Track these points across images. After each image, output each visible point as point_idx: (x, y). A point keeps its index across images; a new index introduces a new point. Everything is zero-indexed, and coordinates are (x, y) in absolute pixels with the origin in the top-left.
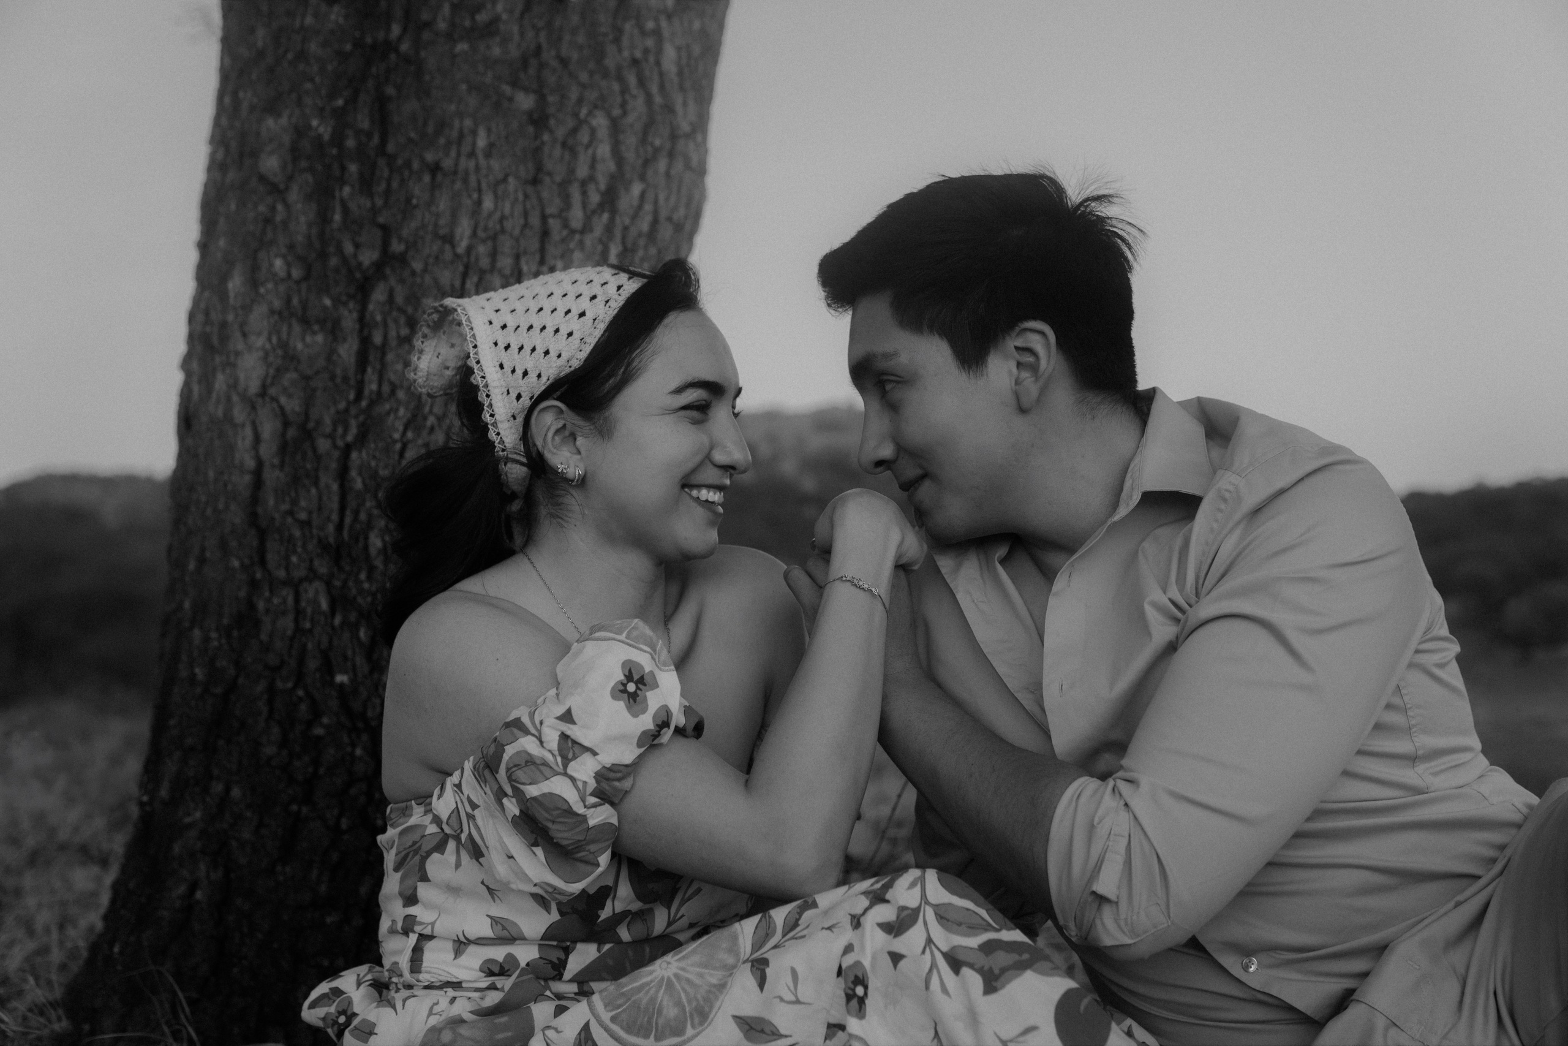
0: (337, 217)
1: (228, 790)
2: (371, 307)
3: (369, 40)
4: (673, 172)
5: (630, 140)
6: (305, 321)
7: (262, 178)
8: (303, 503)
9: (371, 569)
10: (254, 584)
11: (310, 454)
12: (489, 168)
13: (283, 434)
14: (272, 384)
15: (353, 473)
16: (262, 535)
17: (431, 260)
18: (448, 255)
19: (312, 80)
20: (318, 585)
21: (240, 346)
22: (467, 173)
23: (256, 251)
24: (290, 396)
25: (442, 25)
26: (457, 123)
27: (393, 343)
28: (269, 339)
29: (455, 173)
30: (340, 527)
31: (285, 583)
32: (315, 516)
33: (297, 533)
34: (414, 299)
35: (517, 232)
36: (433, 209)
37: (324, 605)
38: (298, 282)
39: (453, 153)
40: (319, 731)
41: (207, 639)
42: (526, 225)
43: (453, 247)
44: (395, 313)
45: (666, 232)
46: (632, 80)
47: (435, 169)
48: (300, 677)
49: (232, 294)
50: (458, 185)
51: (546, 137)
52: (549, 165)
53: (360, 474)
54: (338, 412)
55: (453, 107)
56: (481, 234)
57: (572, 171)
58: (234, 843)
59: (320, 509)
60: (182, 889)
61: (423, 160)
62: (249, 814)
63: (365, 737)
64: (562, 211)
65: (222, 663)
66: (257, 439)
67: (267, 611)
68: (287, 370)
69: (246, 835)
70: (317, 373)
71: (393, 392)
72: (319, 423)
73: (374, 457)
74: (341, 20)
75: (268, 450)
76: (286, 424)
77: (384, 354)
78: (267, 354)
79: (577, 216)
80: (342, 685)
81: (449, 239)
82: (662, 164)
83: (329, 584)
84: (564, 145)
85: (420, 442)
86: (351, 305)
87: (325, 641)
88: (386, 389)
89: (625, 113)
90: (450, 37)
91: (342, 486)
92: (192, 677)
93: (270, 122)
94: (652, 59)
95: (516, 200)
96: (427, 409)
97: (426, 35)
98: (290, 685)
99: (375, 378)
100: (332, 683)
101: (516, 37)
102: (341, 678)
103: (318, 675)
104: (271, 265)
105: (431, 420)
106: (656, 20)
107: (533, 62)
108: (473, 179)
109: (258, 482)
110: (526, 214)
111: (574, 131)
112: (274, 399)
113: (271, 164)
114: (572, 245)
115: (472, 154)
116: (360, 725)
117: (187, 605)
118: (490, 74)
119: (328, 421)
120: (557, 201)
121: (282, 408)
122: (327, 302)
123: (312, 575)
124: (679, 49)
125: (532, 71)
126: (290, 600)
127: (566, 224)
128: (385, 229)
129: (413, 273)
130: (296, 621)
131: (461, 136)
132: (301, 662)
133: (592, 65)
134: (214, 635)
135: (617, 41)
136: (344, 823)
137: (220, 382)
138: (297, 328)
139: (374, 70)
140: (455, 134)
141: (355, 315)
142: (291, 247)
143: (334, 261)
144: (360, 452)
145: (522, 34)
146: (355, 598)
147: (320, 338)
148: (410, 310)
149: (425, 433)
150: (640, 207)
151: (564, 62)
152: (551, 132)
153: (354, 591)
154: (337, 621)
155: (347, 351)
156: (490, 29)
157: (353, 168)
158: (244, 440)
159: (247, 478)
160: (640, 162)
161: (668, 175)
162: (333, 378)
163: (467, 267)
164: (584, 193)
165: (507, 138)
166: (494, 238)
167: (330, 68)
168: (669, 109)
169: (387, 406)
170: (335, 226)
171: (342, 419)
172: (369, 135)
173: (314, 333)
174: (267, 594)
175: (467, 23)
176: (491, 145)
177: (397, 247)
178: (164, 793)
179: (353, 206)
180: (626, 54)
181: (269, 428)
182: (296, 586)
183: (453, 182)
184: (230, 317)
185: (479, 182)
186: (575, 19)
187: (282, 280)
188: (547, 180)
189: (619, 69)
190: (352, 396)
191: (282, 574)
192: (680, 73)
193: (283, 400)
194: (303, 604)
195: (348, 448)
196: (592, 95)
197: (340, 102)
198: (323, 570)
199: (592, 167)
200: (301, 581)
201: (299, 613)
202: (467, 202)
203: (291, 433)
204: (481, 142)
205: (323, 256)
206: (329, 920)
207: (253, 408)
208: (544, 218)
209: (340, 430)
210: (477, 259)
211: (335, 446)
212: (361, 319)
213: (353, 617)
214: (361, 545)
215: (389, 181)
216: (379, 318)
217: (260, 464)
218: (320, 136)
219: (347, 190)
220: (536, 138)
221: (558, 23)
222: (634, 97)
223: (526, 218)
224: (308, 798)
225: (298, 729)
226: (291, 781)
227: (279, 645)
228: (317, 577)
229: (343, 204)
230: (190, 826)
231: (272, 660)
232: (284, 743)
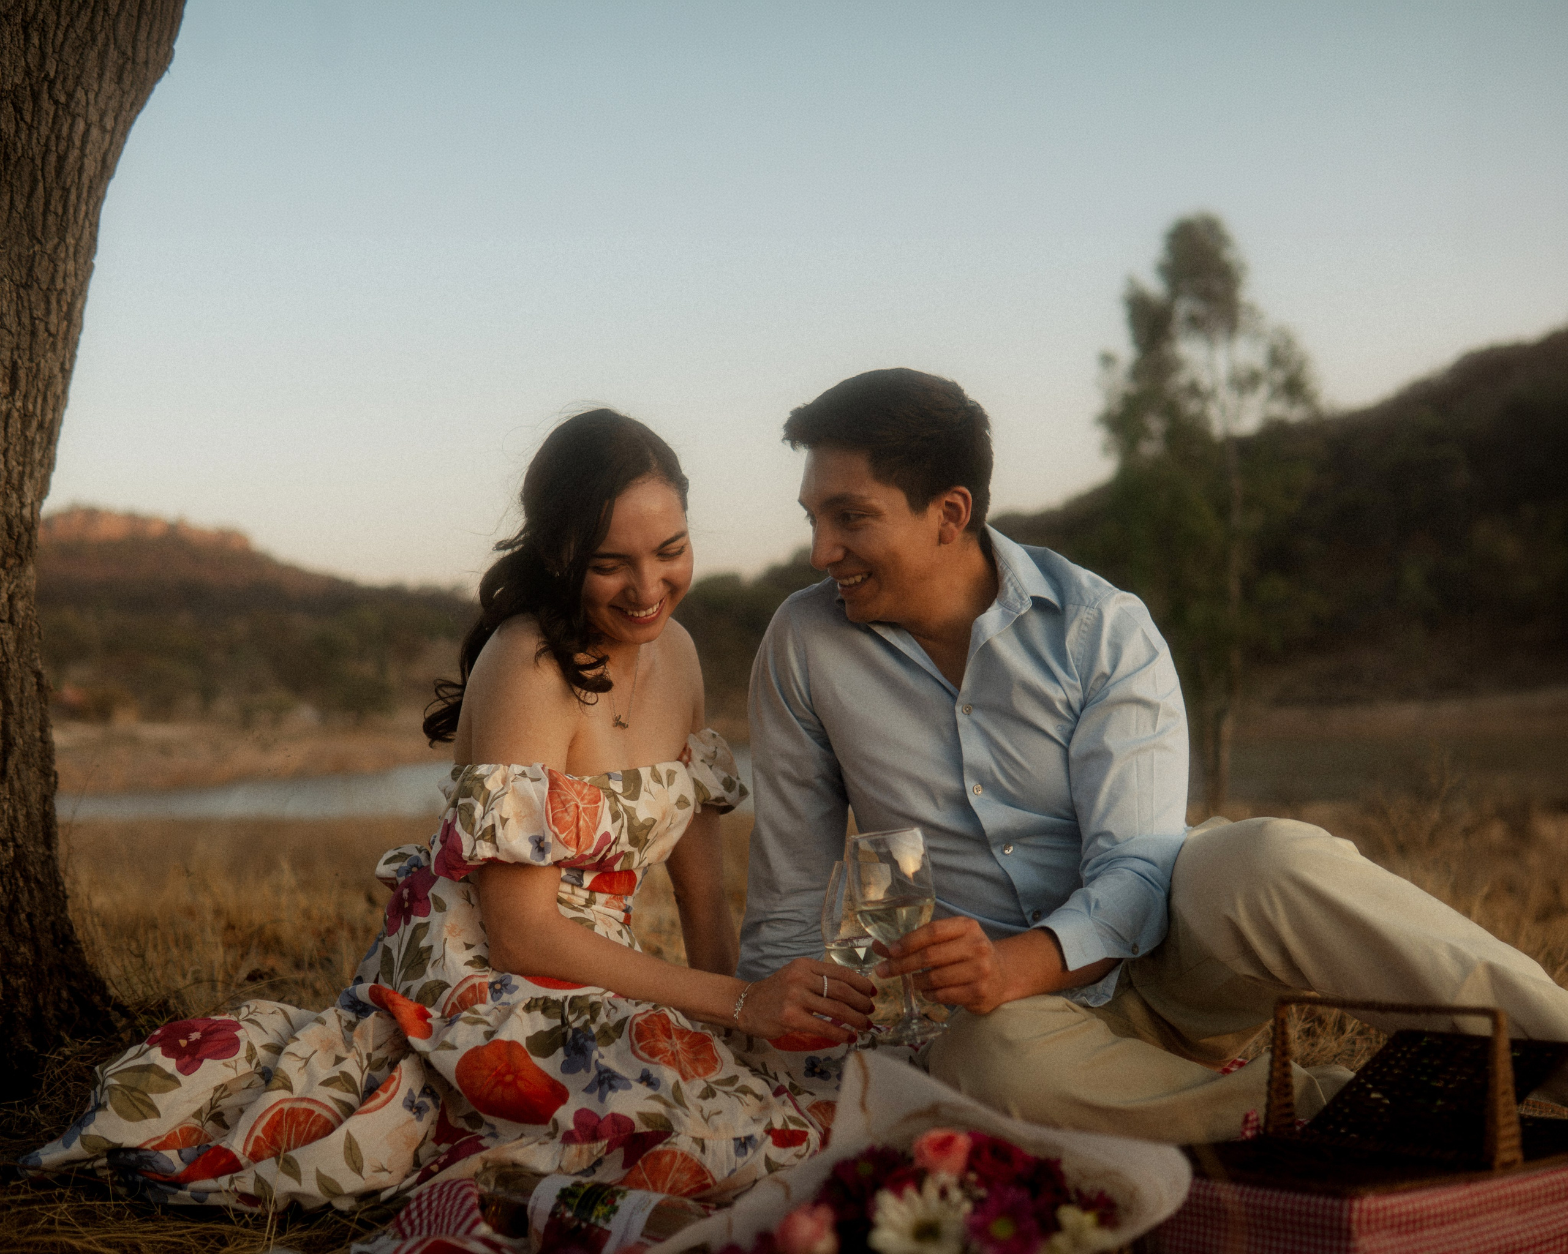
51: (37, 248)
52: (38, 271)
79: (53, 319)
95: (12, 300)
164: (59, 302)
188: (35, 285)
208: (33, 319)
223: (19, 318)
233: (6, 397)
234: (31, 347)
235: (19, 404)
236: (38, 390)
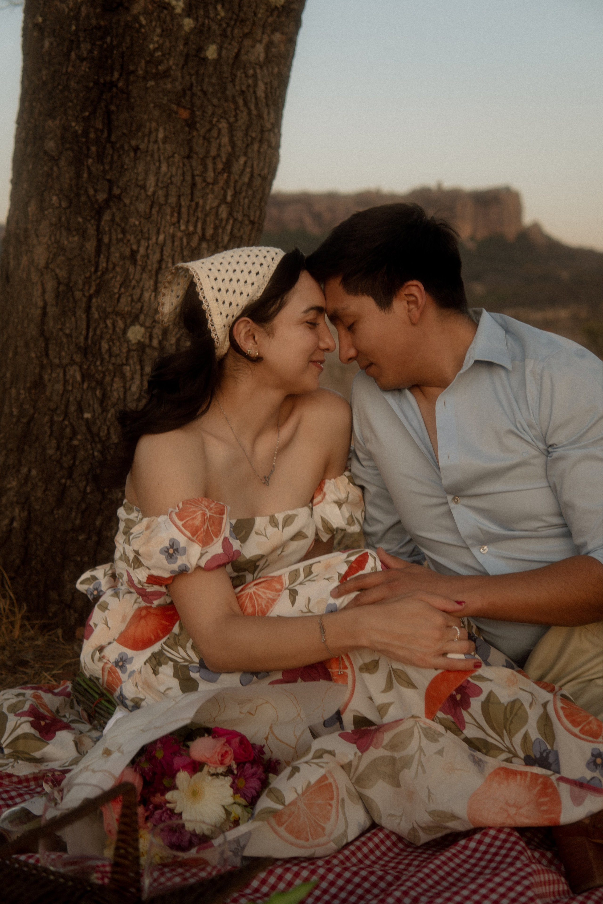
0: (85, 175)
1: (30, 471)
2: (103, 223)
3: (102, 81)
4: (262, 150)
5: (239, 134)
6: (68, 229)
7: (46, 152)
8: (68, 325)
9: (103, 360)
10: (42, 366)
11: (71, 298)
12: (165, 149)
13: (58, 288)
14: (51, 262)
15: (93, 310)
16: (47, 341)
17: (134, 198)
18: (143, 196)
19: (72, 101)
20: (76, 367)
21: (35, 242)
22: (153, 151)
23: (43, 192)
24: (61, 269)
25: (141, 72)
26: (148, 125)
27: (114, 242)
28: (50, 239)
29: (147, 151)
30: (86, 338)
31: (58, 366)
32: (74, 331)
33: (65, 340)
34: (125, 218)
35: (179, 184)
36: (135, 171)
37: (79, 378)
38: (65, 209)
39: (146, 141)
40: (75, 442)
41: (19, 394)
42: (184, 180)
43: (146, 191)
44: (115, 226)
45: (257, 182)
46: (241, 102)
47: (136, 149)
48: (66, 415)
49: (30, 214)
50: (149, 158)
51: (195, 133)
52: (196, 149)
53: (97, 310)
54: (86, 278)
55: (146, 117)
56: (160, 184)
57: (208, 152)
58: (33, 499)
59: (76, 328)
60: (7, 521)
61: (130, 145)
62: (40, 484)
63: (99, 446)
64: (203, 172)
65: (26, 406)
66: (44, 292)
67: (49, 380)
68: (59, 255)
69: (39, 494)
70: (75, 257)
71: (114, 268)
72: (76, 283)
73: (104, 301)
74: (87, 70)
75: (50, 297)
76: (59, 283)
77: (109, 249)
78: (49, 247)
79: (210, 175)
80: (87, 419)
81: (144, 187)
82: (256, 147)
83: (81, 367)
84: (204, 138)
85: (128, 294)
86: (93, 221)
87: (79, 396)
88: (111, 266)
89: (237, 120)
90: (145, 78)
91: (88, 316)
92: (11, 414)
93: (50, 122)
94: (251, 90)
95: (179, 166)
96: (131, 277)
97: (132, 78)
98: (61, 419)
99: (105, 260)
100: (82, 418)
101: (180, 79)
102: (87, 415)
103: (75, 414)
104: (51, 200)
105: (134, 283)
106: (254, 69)
107: (188, 93)
108: (156, 155)
109: (44, 314)
110: (184, 174)
111: (210, 130)
112: (53, 270)
113: (50, 145)
114: (208, 191)
115: (156, 142)
116: (97, 439)
117: (8, 375)
118: (166, 98)
119: (80, 282)
120: (200, 168)
121: (56, 275)
122: (80, 220)
123: (72, 362)
124: (266, 84)
125: (188, 98)
126: (61, 375)
127: (204, 181)
128: (110, 181)
129: (125, 205)
130: (64, 385)
131: (150, 132)
132: (67, 407)
133: (219, 95)
134: (22, 392)
135: (233, 81)
136: (88, 489)
137: (24, 260)
138: (64, 233)
139: (104, 97)
140: (147, 131)
141: (95, 227)
142: (61, 190)
143: (83, 198)
144: (97, 298)
145: (183, 78)
146: (94, 375)
147: (76, 238)
148: (123, 225)
149: (130, 289)
150: (244, 170)
151: (205, 93)
152: (197, 130)
153: (94, 371)
154: (85, 386)
155: (90, 246)
156: (166, 74)
157: (93, 149)
158: (37, 292)
159: (39, 311)
160: (244, 145)
161: (259, 151)
162: (83, 259)
163: (153, 202)
164: (214, 164)
165: (174, 134)
166: (167, 187)
167: (81, 95)
168: (260, 116)
169: (111, 275)
170: (84, 180)
171: (87, 281)
172: (102, 131)
173: (74, 236)
174: (49, 371)
175: (154, 71)
176: (166, 137)
177: (116, 191)
179: (92, 169)
180: (238, 88)
181: (50, 285)
182: (64, 368)
183: (146, 156)
184: (30, 226)
185: (159, 157)
186: (211, 69)
187: (57, 208)
188: (195, 156)
189: (234, 96)
190: (93, 270)
191: (57, 361)
192: (266, 97)
193: (57, 271)
194: (68, 377)
195: (91, 297)
196: (220, 111)
197: (87, 114)
198: (78, 360)
199: (219, 149)
200: (67, 365)
201: (66, 382)
202: (153, 167)
203: (62, 288)
204: (161, 135)
205: (78, 195)
206: (80, 538)
207: (42, 274)
208: (193, 176)
209: (87, 287)
210: (158, 198)
211: (84, 295)
212: (98, 230)
213: (93, 384)
214: (97, 347)
215: (112, 156)
216: (107, 229)
217: (45, 304)
218: (76, 132)
219: (90, 161)
220: (190, 133)
221: (202, 71)
222: (242, 112)
223: (184, 176)
224: (70, 476)
225: (65, 441)
226: (62, 467)
227: (55, 398)
228: (75, 363)
229: (89, 168)
230: (10, 489)
231: (52, 405)
232: (58, 448)
233: (174, 224)
234: (192, 194)
235: (183, 228)
236: (198, 218)
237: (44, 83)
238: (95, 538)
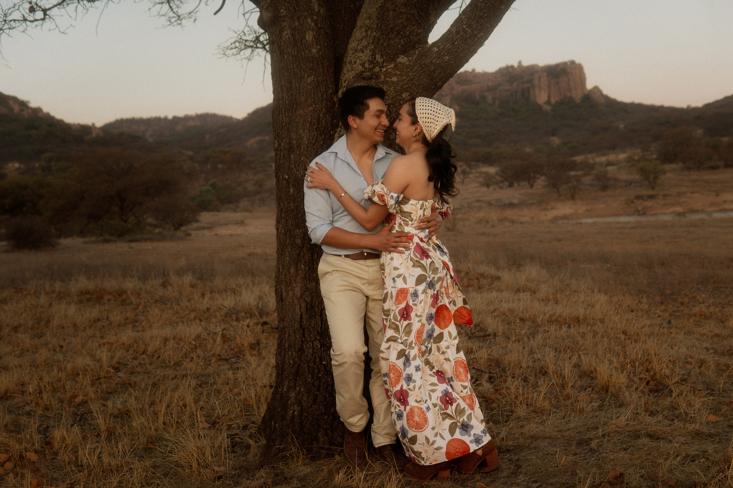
1: (300, 389)
6: (309, 280)
7: (296, 244)
8: (313, 323)
10: (302, 341)
11: (313, 311)
13: (307, 306)
14: (303, 295)
16: (304, 330)
21: (295, 285)
23: (297, 262)
28: (302, 284)
30: (321, 328)
31: (310, 341)
33: (312, 330)
37: (319, 347)
40: (320, 375)
41: (292, 354)
48: (315, 363)
58: (302, 401)
60: (292, 412)
62: (305, 394)
65: (296, 360)
66: (301, 308)
67: (306, 348)
68: (307, 291)
69: (305, 399)
70: (314, 292)
75: (303, 310)
76: (307, 304)
78: (301, 288)
87: (320, 354)
91: (321, 318)
98: (313, 365)
100: (322, 364)
102: (324, 363)
103: (319, 363)
104: (301, 267)
109: (301, 318)
113: (299, 241)
117: (286, 345)
119: (317, 303)
121: (306, 300)
123: (316, 339)
126: (311, 345)
130: (313, 350)
132: (315, 360)
134: (294, 353)
136: (327, 396)
137: (290, 293)
138: (308, 282)
142: (305, 262)
147: (314, 284)
153: (326, 343)
154: (322, 350)
158: (298, 308)
159: (299, 316)
162: (317, 293)
174: (306, 344)
178: (285, 389)
181: (303, 305)
182: (312, 342)
187: (304, 270)
191: (309, 339)
193: (306, 298)
194: (314, 346)
198: (318, 338)
201: (313, 348)
207: (299, 300)
213: (326, 348)
217: (302, 313)
224: (318, 390)
225: (315, 375)
226: (315, 387)
227: (309, 356)
228: (317, 340)
229: (317, 252)
230: (292, 397)
231: (308, 359)
232: (312, 378)
237: (292, 210)
238: (331, 417)
